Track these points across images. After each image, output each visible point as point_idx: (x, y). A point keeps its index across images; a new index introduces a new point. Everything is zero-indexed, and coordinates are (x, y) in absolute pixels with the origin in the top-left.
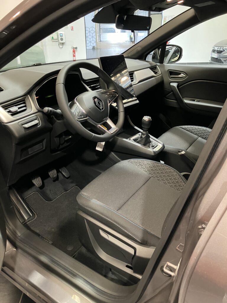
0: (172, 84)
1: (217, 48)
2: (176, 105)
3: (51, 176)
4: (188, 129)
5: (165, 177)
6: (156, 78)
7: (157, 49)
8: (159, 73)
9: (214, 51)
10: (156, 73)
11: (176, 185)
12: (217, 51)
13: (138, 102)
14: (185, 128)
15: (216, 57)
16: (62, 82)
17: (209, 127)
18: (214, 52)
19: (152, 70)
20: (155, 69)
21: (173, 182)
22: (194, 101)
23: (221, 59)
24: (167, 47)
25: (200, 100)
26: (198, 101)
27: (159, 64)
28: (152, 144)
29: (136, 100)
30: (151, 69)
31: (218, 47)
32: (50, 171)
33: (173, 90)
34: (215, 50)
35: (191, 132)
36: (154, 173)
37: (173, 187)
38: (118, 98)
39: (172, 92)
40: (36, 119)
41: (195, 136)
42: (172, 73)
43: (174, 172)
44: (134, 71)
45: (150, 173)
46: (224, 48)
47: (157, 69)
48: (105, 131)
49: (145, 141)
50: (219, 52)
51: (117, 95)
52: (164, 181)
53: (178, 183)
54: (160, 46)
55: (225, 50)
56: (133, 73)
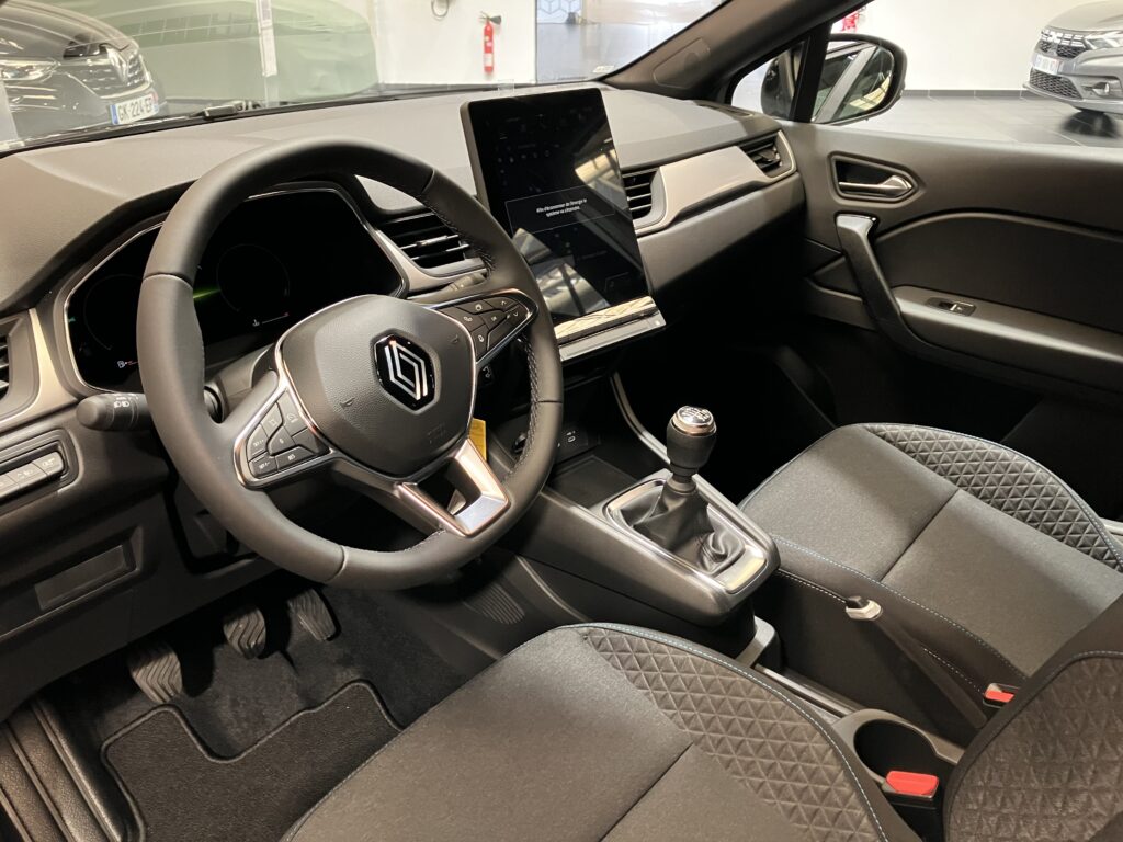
0: (844, 222)
1: (1060, 35)
2: (858, 318)
3: (235, 643)
4: (910, 444)
5: (761, 752)
6: (766, 196)
7: (786, 55)
8: (786, 165)
9: (1045, 47)
10: (769, 167)
11: (815, 812)
12: (1060, 46)
13: (658, 321)
14: (895, 436)
15: (1053, 73)
16: (176, 268)
17: (1005, 439)
18: (1045, 51)
19: (751, 156)
20: (771, 148)
21: (801, 793)
22: (945, 306)
23: (1074, 80)
24: (832, 46)
25: (977, 303)
26: (967, 312)
27: (789, 123)
28: (715, 545)
29: (649, 314)
30: (745, 149)
31: (1064, 31)
32: (230, 622)
33: (847, 249)
34: (1049, 44)
35: (923, 460)
36: (708, 723)
37: (800, 820)
38: (534, 329)
39: (843, 259)
40: (54, 449)
41: (942, 478)
42: (848, 169)
43: (811, 736)
44: (657, 165)
45: (688, 721)
46: (1087, 38)
47: (782, 151)
48: (437, 522)
49: (682, 528)
50: (1068, 53)
51: (529, 315)
52: (754, 775)
53: (829, 804)
54: (800, 38)
55: (1092, 46)
56: (654, 173)
